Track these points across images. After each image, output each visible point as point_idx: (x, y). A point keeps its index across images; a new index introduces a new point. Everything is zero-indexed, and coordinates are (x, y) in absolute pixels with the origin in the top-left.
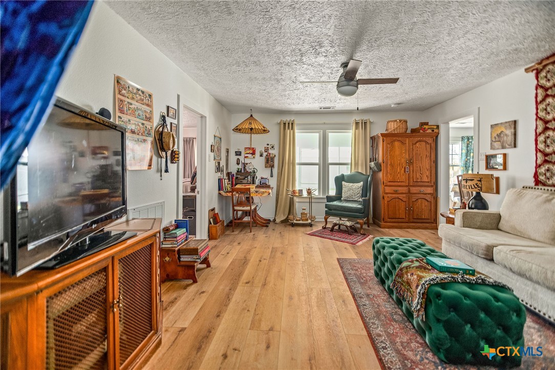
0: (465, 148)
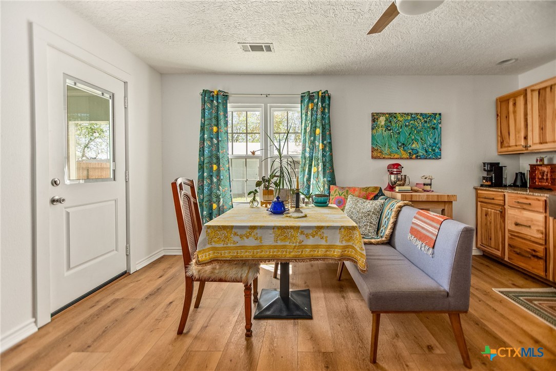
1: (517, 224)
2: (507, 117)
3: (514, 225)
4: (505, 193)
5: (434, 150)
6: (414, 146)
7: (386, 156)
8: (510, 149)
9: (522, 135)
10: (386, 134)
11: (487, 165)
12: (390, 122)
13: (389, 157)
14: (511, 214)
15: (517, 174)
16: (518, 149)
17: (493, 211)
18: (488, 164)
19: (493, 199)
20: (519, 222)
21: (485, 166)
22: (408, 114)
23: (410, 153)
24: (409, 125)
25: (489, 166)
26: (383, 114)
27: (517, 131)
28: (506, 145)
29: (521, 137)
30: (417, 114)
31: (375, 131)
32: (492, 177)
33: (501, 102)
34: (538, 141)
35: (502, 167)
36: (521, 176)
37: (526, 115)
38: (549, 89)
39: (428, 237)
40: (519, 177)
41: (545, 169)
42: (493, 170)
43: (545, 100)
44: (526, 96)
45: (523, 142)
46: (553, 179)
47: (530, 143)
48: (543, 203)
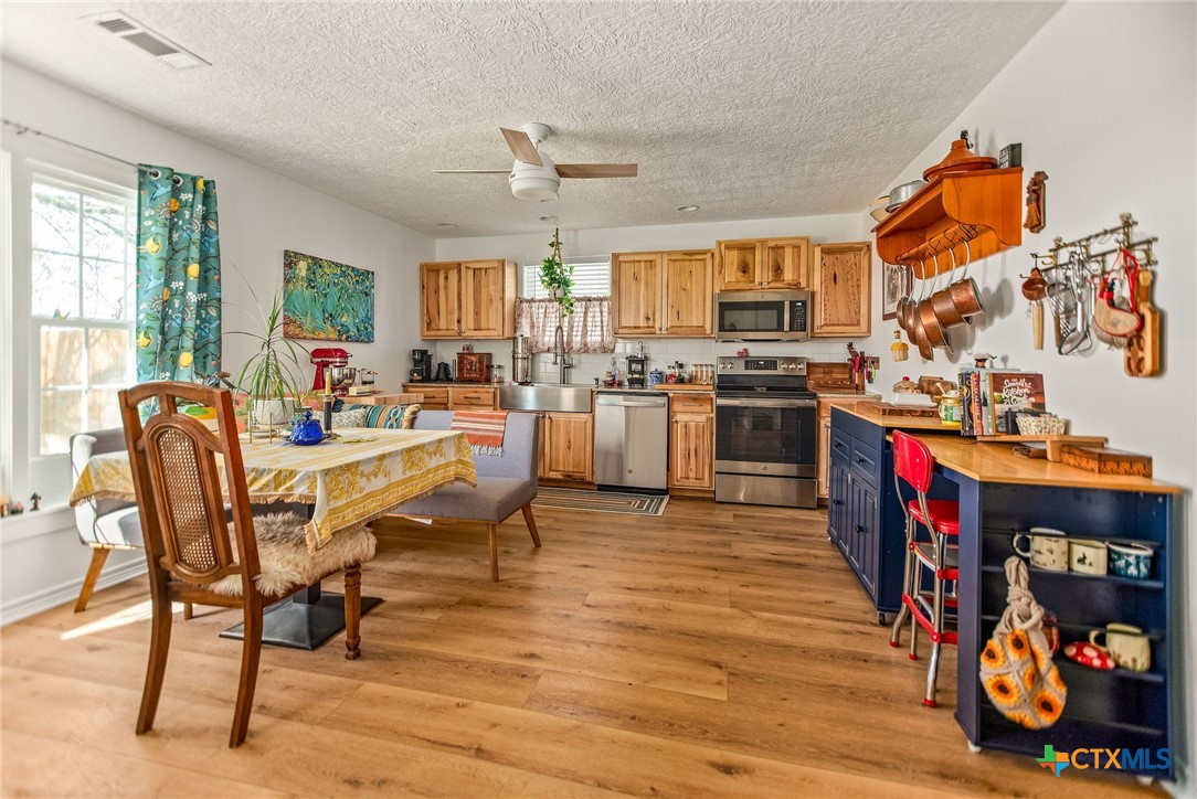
0: (155, 228)
2: (437, 292)
4: (448, 388)
5: (366, 329)
6: (344, 319)
7: (309, 335)
8: (440, 333)
9: (456, 317)
10: (308, 293)
11: (418, 353)
12: (314, 273)
13: (312, 336)
15: (439, 365)
16: (448, 334)
18: (419, 351)
21: (414, 354)
22: (337, 265)
23: (339, 331)
24: (338, 284)
25: (420, 354)
26: (305, 257)
27: (450, 313)
28: (435, 328)
29: (454, 320)
30: (348, 267)
31: (291, 286)
32: (423, 369)
33: (428, 271)
34: (472, 327)
35: (430, 356)
36: (444, 367)
37: (459, 294)
38: (483, 272)
39: (489, 437)
40: (442, 368)
41: (473, 358)
42: (422, 361)
43: (480, 282)
44: (459, 271)
45: (456, 327)
46: (481, 370)
47: (464, 328)
48: (492, 395)
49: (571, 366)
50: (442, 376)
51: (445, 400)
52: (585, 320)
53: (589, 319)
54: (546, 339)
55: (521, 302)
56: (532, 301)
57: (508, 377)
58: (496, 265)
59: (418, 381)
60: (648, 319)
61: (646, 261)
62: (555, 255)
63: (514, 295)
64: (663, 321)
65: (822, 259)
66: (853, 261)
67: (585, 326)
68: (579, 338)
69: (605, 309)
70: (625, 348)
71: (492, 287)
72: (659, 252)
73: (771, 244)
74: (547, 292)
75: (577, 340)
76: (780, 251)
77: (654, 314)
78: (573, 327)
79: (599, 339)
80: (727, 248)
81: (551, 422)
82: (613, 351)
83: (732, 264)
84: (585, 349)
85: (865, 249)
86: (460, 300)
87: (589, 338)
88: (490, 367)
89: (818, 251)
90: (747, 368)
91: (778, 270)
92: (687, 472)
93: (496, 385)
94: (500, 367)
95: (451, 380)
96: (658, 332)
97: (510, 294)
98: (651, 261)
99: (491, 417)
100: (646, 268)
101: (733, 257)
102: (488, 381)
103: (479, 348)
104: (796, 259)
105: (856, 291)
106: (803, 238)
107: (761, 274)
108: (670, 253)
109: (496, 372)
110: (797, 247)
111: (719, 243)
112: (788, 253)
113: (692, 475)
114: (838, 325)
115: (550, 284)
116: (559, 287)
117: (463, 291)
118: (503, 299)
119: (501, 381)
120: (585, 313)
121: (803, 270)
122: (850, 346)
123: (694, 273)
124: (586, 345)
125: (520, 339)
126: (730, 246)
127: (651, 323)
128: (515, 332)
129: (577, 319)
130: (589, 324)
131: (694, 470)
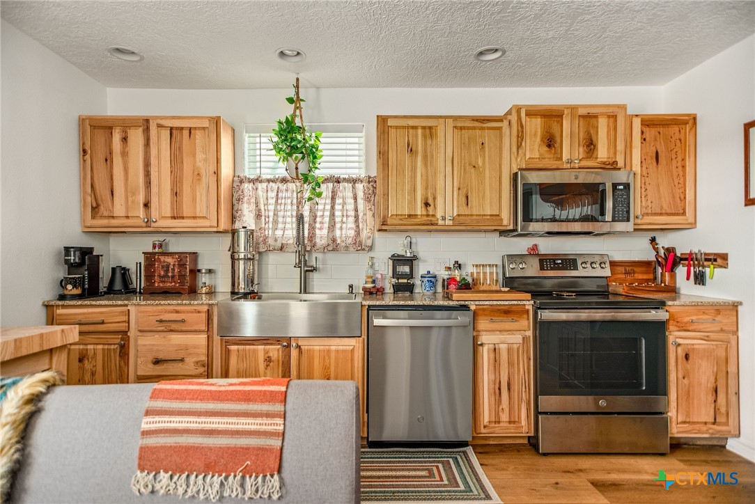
1: (157, 362)
2: (108, 160)
3: (151, 366)
4: (129, 308)
8: (114, 222)
9: (141, 199)
11: (74, 252)
14: (144, 345)
15: (113, 269)
16: (129, 225)
17: (100, 347)
18: (76, 249)
19: (103, 323)
20: (161, 356)
21: (67, 254)
25: (78, 253)
27: (130, 191)
28: (106, 214)
29: (139, 204)
32: (84, 277)
33: (93, 127)
34: (168, 213)
35: (98, 256)
36: (122, 273)
37: (147, 165)
38: (186, 133)
39: (246, 450)
40: (118, 276)
41: (170, 260)
42: (82, 263)
43: (180, 148)
44: (147, 130)
45: (141, 212)
46: (182, 276)
47: (155, 214)
48: (204, 316)
49: (314, 269)
50: (118, 285)
51: (123, 327)
52: (333, 207)
53: (338, 207)
54: (279, 233)
55: (241, 182)
56: (258, 180)
57: (224, 286)
58: (206, 124)
59: (74, 297)
60: (427, 204)
61: (424, 128)
62: (294, 116)
63: (231, 173)
64: (446, 208)
65: (642, 133)
66: (677, 136)
67: (333, 215)
68: (325, 232)
69: (360, 195)
70: (391, 245)
71: (200, 156)
72: (441, 117)
73: (582, 111)
74: (283, 165)
75: (322, 235)
76: (593, 120)
77: (434, 199)
78: (315, 217)
79: (352, 233)
80: (529, 114)
81: (300, 352)
82: (371, 248)
83: (535, 134)
84: (333, 246)
85: (691, 122)
86: (147, 174)
87: (338, 233)
88: (195, 272)
89: (637, 123)
90: (542, 268)
91: (591, 145)
92: (497, 414)
93: (205, 299)
94: (210, 271)
95: (134, 292)
96: (441, 222)
97: (226, 170)
98: (430, 128)
99: (247, 397)
100: (424, 136)
101: (535, 126)
102: (193, 291)
103: (178, 245)
104: (612, 132)
105: (681, 173)
106: (619, 106)
107: (570, 150)
108: (455, 118)
109: (204, 279)
110: (613, 117)
111: (519, 109)
112: (603, 123)
113: (504, 417)
114: (661, 214)
115: (290, 155)
116: (303, 158)
117: (153, 161)
118: (217, 173)
119: (212, 293)
120: (333, 198)
121: (620, 146)
122: (653, 240)
123: (486, 145)
124: (334, 240)
125: (242, 234)
126: (532, 112)
127: (431, 209)
128: (233, 222)
129: (320, 207)
130: (338, 213)
131: (507, 410)
